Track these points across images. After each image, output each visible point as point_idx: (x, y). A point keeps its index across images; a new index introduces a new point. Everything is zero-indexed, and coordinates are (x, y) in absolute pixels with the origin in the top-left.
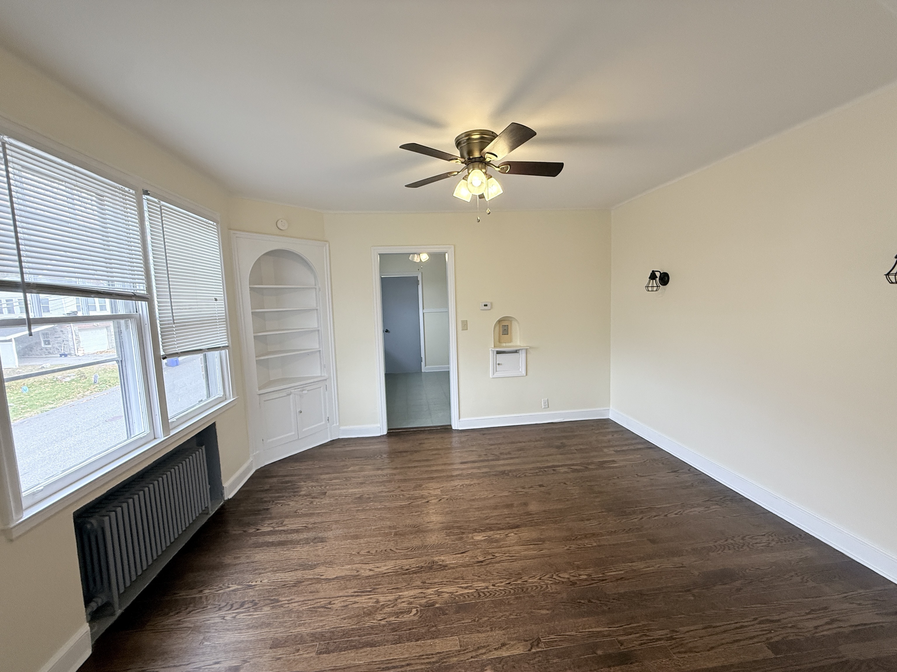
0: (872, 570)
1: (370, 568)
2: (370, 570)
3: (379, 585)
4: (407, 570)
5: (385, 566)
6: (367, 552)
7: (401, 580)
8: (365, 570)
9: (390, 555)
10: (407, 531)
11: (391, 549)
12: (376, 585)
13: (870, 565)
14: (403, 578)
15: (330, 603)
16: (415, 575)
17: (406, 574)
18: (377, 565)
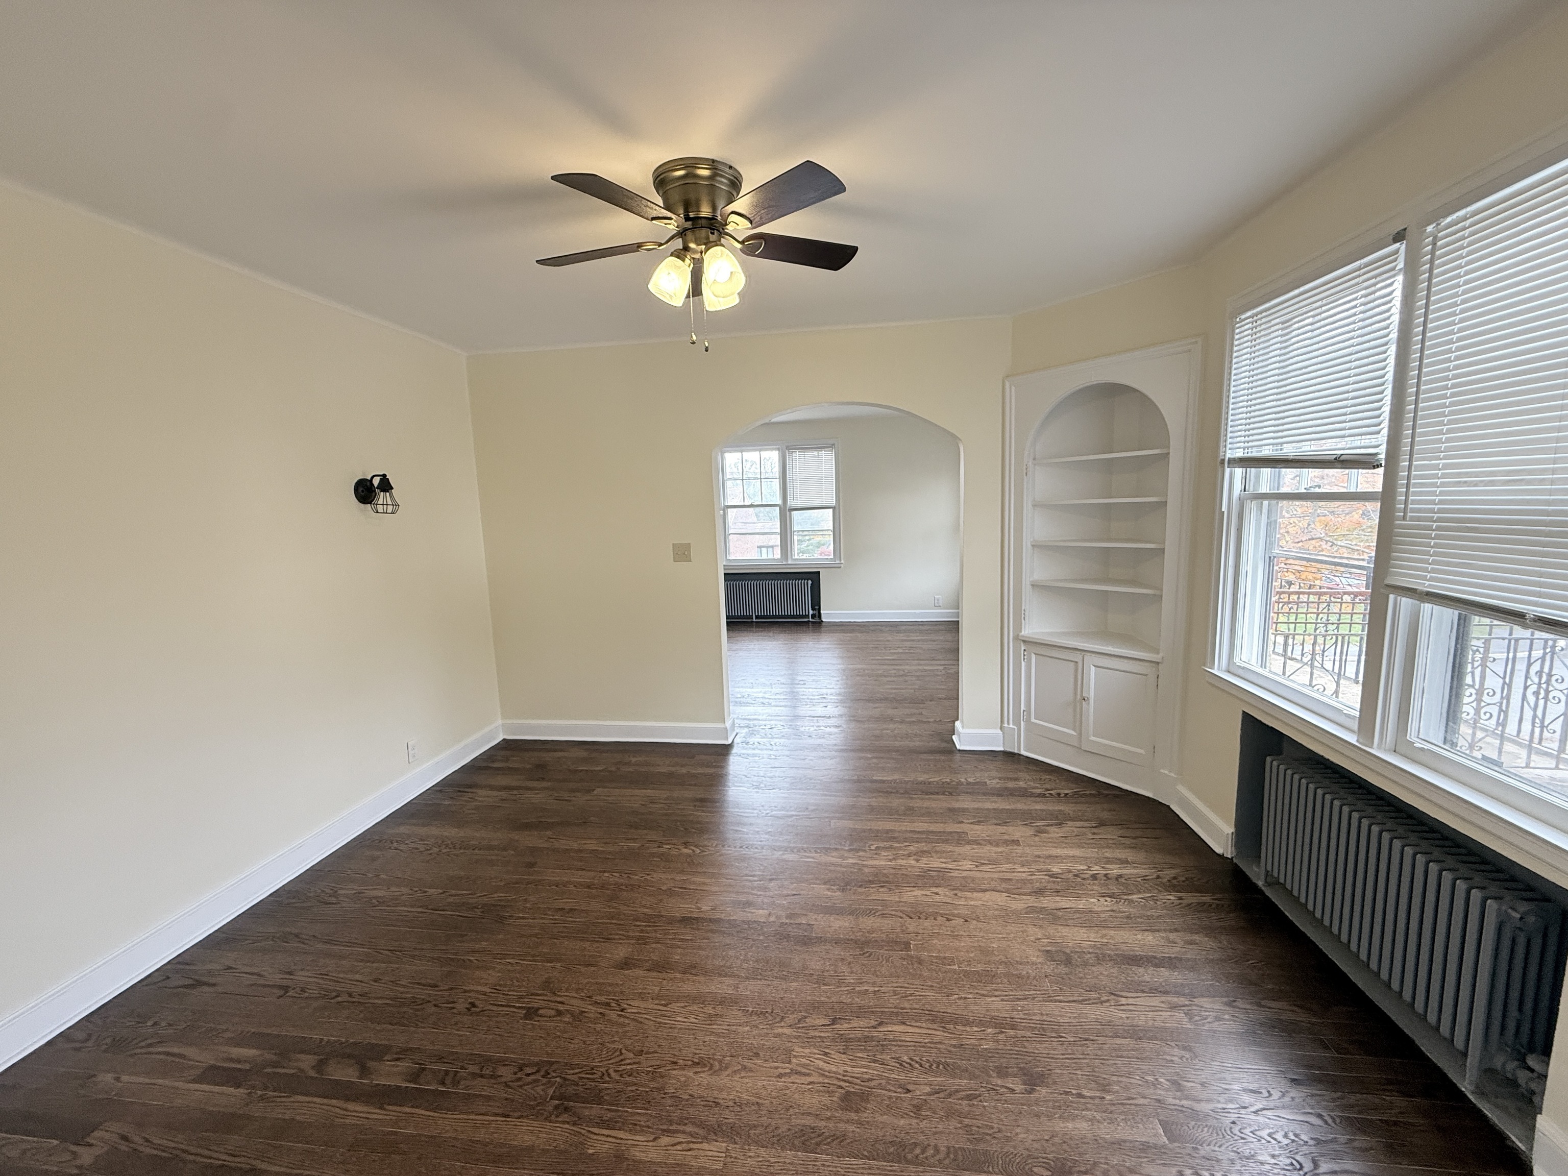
0: (238, 916)
1: (937, 897)
2: (937, 894)
3: (919, 876)
4: (882, 887)
5: (916, 896)
6: (951, 920)
7: (891, 877)
8: (946, 896)
9: (910, 909)
10: (886, 948)
11: (911, 918)
12: (923, 876)
13: (213, 926)
14: (888, 877)
15: (977, 866)
16: (870, 878)
17: (884, 882)
18: (927, 899)
